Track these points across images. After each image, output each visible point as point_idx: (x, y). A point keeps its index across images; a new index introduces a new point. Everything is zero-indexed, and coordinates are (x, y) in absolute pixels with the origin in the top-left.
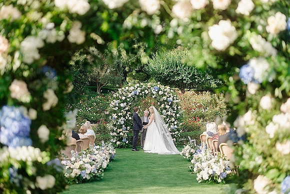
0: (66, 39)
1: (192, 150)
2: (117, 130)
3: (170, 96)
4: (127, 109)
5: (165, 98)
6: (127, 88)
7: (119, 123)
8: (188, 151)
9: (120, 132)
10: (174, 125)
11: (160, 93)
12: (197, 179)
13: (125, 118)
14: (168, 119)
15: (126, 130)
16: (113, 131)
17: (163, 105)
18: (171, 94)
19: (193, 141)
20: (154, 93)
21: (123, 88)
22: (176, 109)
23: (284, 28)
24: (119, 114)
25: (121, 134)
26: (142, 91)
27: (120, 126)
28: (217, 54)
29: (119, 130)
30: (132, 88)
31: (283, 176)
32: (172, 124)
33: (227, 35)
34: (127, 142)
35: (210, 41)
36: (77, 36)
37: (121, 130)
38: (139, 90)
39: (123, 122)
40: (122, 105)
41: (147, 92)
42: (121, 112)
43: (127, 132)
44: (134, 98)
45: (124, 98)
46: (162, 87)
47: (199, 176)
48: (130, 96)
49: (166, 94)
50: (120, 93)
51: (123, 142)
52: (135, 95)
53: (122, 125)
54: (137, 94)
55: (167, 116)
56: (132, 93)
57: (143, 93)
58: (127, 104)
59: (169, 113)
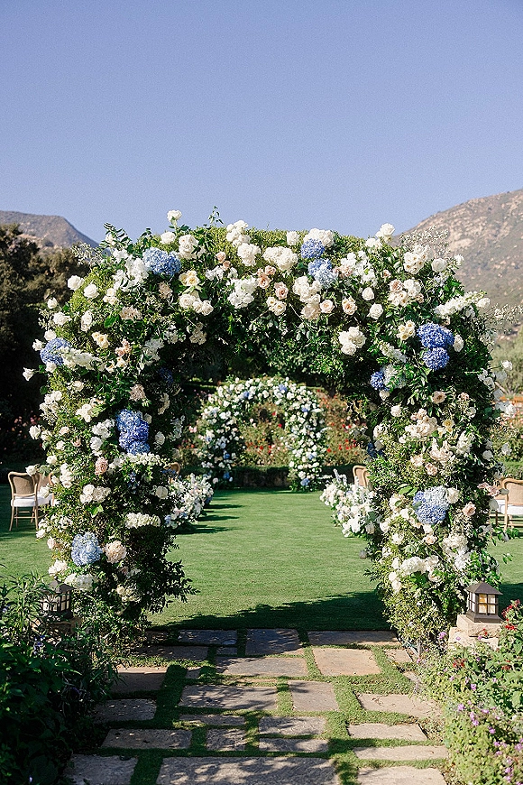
0: (188, 340)
1: (340, 492)
2: (213, 458)
3: (306, 402)
4: (231, 422)
5: (296, 405)
6: (232, 387)
7: (217, 447)
8: (333, 493)
9: (219, 462)
10: (312, 452)
11: (290, 396)
12: (344, 531)
13: (229, 439)
14: (302, 441)
15: (230, 458)
16: (207, 460)
17: (294, 416)
18: (308, 399)
19: (341, 476)
20: (278, 395)
21: (225, 387)
22: (315, 424)
23: (413, 335)
24: (218, 431)
25: (221, 465)
26: (257, 392)
27: (219, 452)
28: (345, 359)
29: (217, 459)
30: (240, 387)
31: (415, 489)
33: (354, 340)
34: (231, 479)
35: (340, 346)
36: (199, 337)
37: (220, 459)
38: (252, 391)
39: (224, 446)
40: (223, 416)
41: (265, 394)
42: (221, 428)
43: (231, 461)
44: (244, 404)
45: (226, 404)
46: (293, 387)
47: (346, 527)
48: (236, 400)
49: (299, 398)
50: (221, 395)
51: (224, 480)
52: (246, 399)
53: (222, 451)
54: (250, 398)
55: (301, 436)
56: (241, 397)
57: (259, 395)
58: (232, 415)
59: (303, 432)
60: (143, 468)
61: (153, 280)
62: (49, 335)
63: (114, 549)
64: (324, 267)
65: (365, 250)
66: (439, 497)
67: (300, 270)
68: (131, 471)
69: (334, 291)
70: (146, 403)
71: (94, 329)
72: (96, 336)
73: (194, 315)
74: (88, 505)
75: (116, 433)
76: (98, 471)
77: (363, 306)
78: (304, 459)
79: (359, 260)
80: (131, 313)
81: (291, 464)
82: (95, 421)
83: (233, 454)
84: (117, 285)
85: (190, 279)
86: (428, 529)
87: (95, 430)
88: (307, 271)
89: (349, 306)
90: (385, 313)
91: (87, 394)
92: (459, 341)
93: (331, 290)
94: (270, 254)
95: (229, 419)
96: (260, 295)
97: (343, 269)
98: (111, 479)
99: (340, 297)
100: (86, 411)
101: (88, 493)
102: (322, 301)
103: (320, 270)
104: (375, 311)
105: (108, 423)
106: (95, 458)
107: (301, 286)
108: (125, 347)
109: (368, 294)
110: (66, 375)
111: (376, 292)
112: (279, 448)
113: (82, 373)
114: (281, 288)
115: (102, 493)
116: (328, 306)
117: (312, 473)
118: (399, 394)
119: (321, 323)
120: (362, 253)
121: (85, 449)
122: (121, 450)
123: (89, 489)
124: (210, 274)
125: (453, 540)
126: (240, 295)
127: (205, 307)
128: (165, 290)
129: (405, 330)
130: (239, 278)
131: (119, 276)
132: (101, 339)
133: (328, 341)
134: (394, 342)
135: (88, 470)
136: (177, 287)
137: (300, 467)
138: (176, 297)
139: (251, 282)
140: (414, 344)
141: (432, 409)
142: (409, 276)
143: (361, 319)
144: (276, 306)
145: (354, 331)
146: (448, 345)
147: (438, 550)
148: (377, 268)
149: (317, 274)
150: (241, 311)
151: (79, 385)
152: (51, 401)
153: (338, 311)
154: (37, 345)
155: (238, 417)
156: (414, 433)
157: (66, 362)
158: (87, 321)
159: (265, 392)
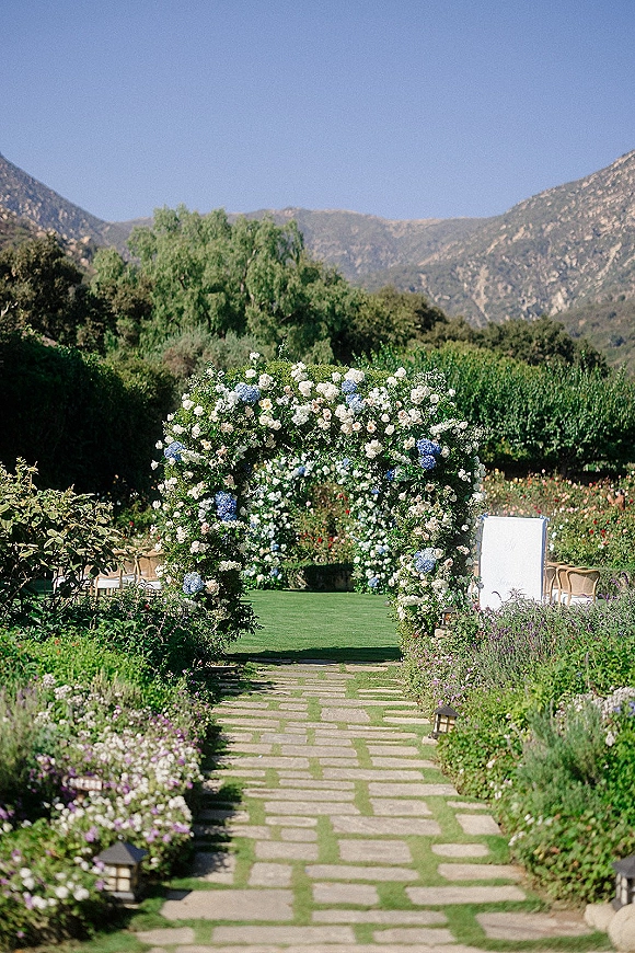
4: (282, 505)
6: (284, 460)
7: (263, 536)
9: (265, 555)
10: (383, 544)
11: (356, 474)
13: (278, 526)
15: (279, 550)
17: (360, 500)
20: (342, 473)
21: (275, 460)
23: (414, 446)
24: (265, 516)
25: (267, 558)
26: (315, 468)
27: (266, 543)
29: (262, 551)
30: (295, 461)
32: (379, 542)
34: (280, 577)
37: (268, 550)
38: (309, 466)
39: (272, 534)
40: (272, 497)
41: (326, 470)
42: (269, 512)
43: (281, 554)
44: (298, 483)
45: (276, 482)
48: (289, 477)
50: (269, 470)
52: (302, 476)
53: (269, 540)
54: (306, 474)
55: (369, 524)
56: (294, 473)
57: (318, 471)
58: (283, 496)
59: (373, 519)
60: (233, 530)
61: (241, 406)
62: (169, 439)
63: (212, 585)
64: (356, 399)
65: (386, 386)
66: (430, 555)
67: (340, 400)
68: (225, 532)
69: (362, 416)
70: (234, 487)
71: (202, 437)
72: (204, 442)
73: (269, 430)
74: (194, 554)
75: (215, 506)
76: (204, 532)
77: (381, 426)
78: (372, 554)
79: (381, 393)
80: (228, 427)
81: (357, 560)
82: (201, 499)
83: (284, 546)
84: (217, 408)
85: (266, 404)
86: (422, 577)
87: (201, 504)
88: (345, 400)
89: (371, 427)
90: (396, 431)
91: (194, 481)
92: (445, 451)
93: (360, 415)
94: (320, 387)
95: (279, 502)
96: (312, 417)
97: (368, 401)
98: (212, 538)
99: (366, 420)
100: (195, 492)
101: (195, 547)
102: (354, 422)
103: (354, 402)
104: (389, 430)
105: (210, 501)
106: (201, 524)
107: (340, 411)
108: (223, 450)
109: (385, 418)
110: (180, 467)
111: (391, 417)
112: (343, 541)
113: (192, 467)
114: (326, 412)
115: (205, 547)
116: (357, 427)
117: (383, 571)
118: (404, 486)
119: (354, 436)
120: (383, 389)
121: (193, 517)
122: (218, 518)
123: (195, 544)
124: (279, 401)
125: (437, 583)
126: (300, 416)
127: (276, 425)
128: (249, 412)
129: (409, 443)
130: (300, 404)
131: (219, 403)
132: (207, 445)
133: (358, 448)
134: (402, 451)
135: (196, 531)
136: (257, 410)
137: (367, 564)
138: (257, 415)
139: (307, 407)
140: (414, 453)
141: (425, 495)
142: (412, 406)
143: (380, 435)
144: (324, 424)
145: (375, 443)
146: (436, 454)
147: (430, 590)
148: (392, 400)
149: (351, 405)
150: (300, 427)
151: (190, 474)
152: (169, 484)
153: (364, 429)
154: (159, 445)
155: (290, 498)
156: (414, 512)
157: (183, 459)
158: (196, 431)
159: (325, 468)
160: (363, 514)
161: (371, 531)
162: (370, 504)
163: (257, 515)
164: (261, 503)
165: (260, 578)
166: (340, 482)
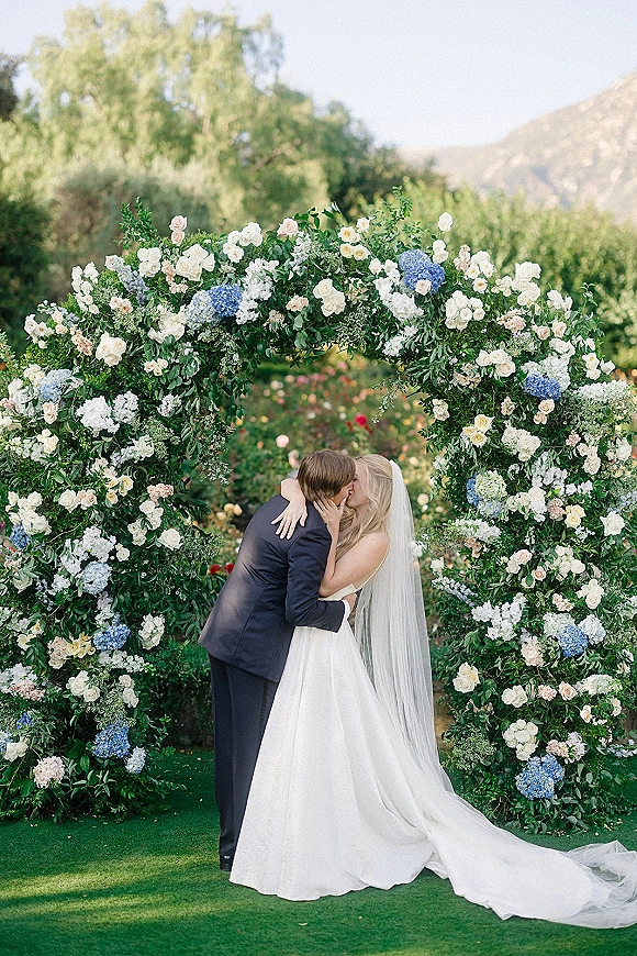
2: (42, 640)
3: (546, 347)
4: (142, 448)
5: (498, 360)
6: (150, 260)
7: (60, 584)
9: (71, 667)
11: (460, 310)
13: (125, 539)
15: (132, 646)
20: (402, 306)
21: (115, 263)
22: (592, 465)
24: (68, 500)
25: (79, 685)
26: (285, 287)
29: (59, 650)
30: (195, 262)
32: (559, 600)
37: (78, 647)
38: (257, 283)
39: (98, 576)
40: (95, 414)
41: (330, 298)
42: (81, 482)
43: (139, 664)
44: (210, 354)
45: (111, 349)
48: (172, 325)
49: (512, 320)
50: (85, 302)
51: (95, 764)
52: (224, 323)
53: (89, 603)
54: (244, 315)
55: (515, 525)
56: (195, 311)
57: (296, 302)
58: (147, 409)
59: (533, 502)
78: (532, 654)
83: (150, 625)
95: (124, 436)
117: (577, 726)
155: (176, 419)
159: (324, 289)
160: (488, 484)
161: (523, 556)
162: (522, 442)
163: (36, 498)
164: (48, 442)
165: (49, 770)
166: (393, 346)
